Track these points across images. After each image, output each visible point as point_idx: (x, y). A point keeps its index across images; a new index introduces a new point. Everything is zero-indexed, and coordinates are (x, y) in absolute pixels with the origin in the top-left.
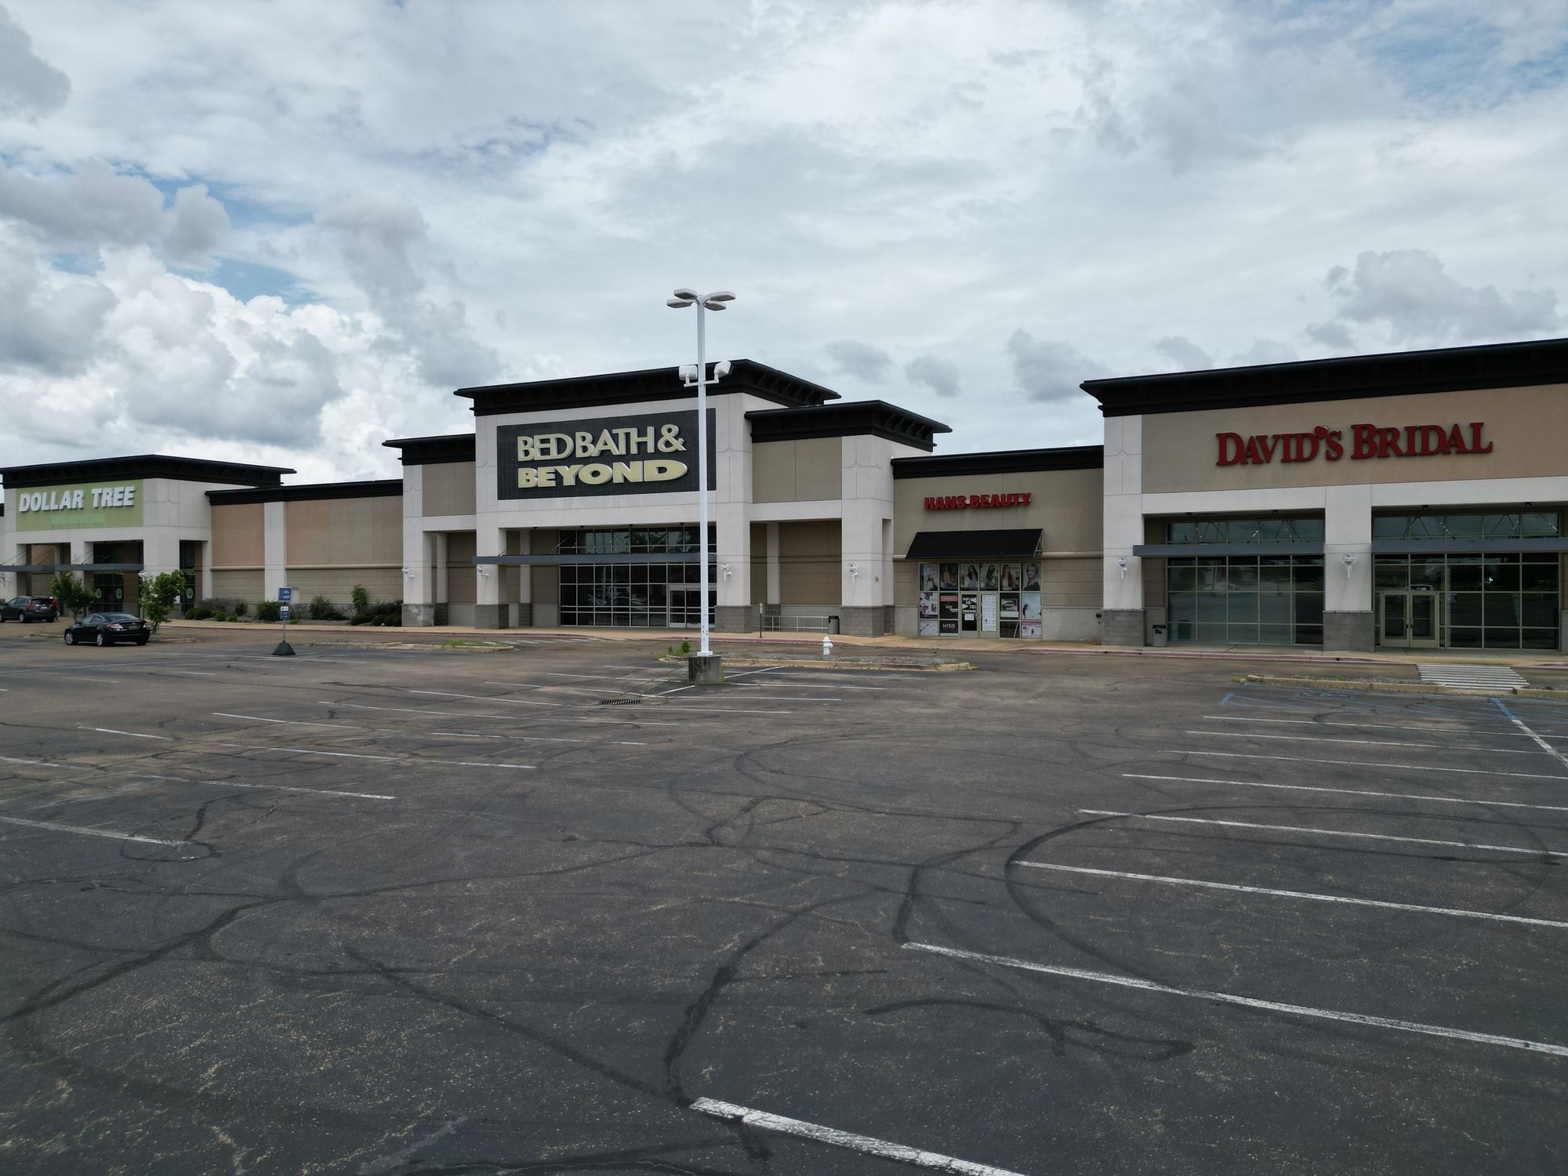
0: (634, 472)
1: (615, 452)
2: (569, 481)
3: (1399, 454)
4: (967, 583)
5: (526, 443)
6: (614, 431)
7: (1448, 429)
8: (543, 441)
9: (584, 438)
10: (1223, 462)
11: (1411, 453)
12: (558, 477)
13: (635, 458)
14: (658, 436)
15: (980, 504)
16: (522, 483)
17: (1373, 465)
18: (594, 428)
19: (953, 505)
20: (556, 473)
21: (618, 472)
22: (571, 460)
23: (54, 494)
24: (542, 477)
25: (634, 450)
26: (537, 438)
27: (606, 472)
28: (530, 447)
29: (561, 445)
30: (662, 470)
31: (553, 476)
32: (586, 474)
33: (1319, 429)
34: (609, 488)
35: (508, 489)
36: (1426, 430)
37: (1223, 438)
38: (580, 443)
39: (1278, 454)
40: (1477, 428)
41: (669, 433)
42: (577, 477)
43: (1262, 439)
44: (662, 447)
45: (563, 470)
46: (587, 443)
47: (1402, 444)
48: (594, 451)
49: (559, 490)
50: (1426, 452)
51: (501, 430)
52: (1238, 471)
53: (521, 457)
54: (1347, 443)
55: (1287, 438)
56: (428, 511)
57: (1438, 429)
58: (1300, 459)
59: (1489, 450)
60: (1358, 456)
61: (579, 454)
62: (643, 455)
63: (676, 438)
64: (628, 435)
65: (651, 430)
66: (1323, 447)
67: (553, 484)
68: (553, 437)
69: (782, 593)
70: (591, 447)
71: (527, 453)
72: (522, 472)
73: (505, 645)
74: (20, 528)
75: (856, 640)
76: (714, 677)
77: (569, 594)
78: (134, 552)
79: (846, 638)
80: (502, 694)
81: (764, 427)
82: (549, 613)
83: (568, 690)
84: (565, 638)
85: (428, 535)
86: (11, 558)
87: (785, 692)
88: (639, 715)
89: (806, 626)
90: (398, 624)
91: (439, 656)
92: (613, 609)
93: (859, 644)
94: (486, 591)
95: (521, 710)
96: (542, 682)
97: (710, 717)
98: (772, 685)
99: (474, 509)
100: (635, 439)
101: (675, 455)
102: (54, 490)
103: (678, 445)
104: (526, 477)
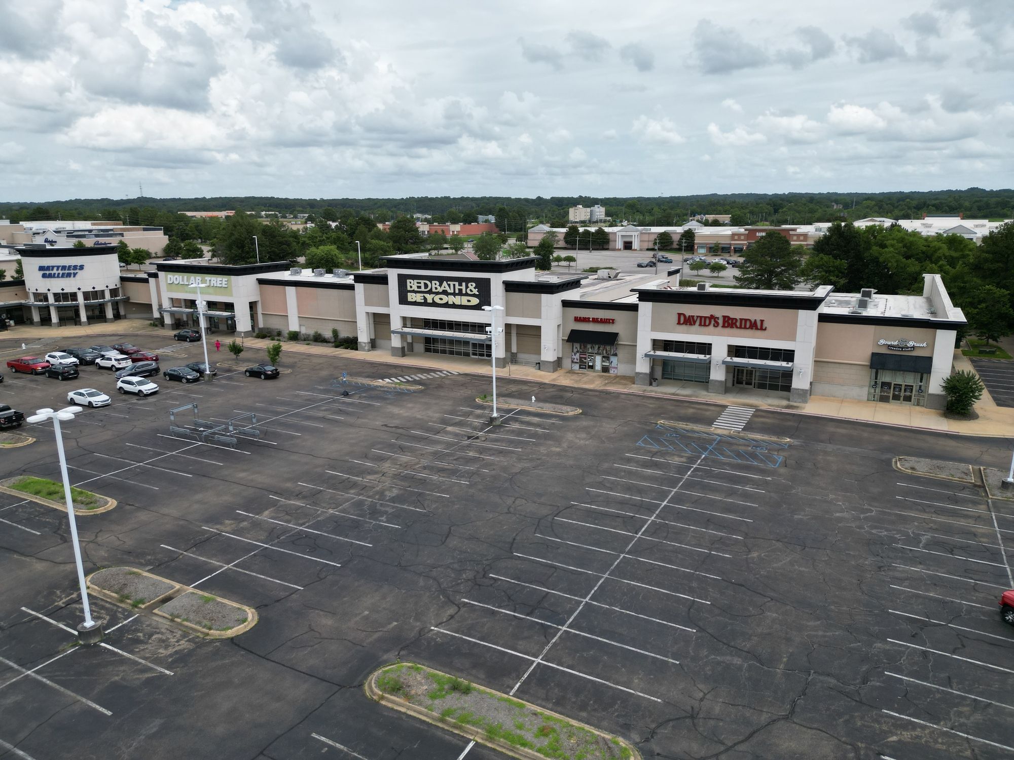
0: (457, 300)
1: (449, 291)
2: (430, 301)
3: (737, 327)
4: (590, 350)
5: (410, 283)
6: (449, 283)
7: (753, 321)
8: (418, 283)
9: (436, 284)
10: (679, 323)
11: (741, 327)
12: (425, 299)
13: (457, 294)
14: (467, 287)
15: (595, 321)
16: (410, 299)
17: (728, 330)
18: (441, 280)
19: (585, 320)
20: (424, 296)
21: (451, 299)
22: (430, 292)
23: (185, 277)
24: (419, 298)
25: (457, 291)
26: (416, 281)
27: (445, 299)
28: (412, 284)
29: (426, 286)
30: (469, 301)
31: (423, 298)
32: (437, 299)
33: (712, 315)
34: (446, 305)
35: (403, 300)
36: (746, 320)
37: (679, 315)
38: (434, 286)
39: (698, 323)
40: (762, 321)
41: (472, 286)
42: (433, 299)
43: (693, 317)
44: (469, 292)
45: (427, 296)
46: (437, 286)
47: (738, 324)
48: (440, 290)
49: (425, 304)
50: (745, 328)
51: (400, 276)
52: (684, 327)
53: (409, 288)
54: (721, 321)
55: (701, 317)
56: (367, 304)
57: (750, 320)
58: (705, 325)
59: (765, 329)
60: (723, 326)
61: (434, 290)
62: (460, 293)
63: (475, 288)
64: (454, 285)
65: (464, 284)
66: (713, 322)
67: (423, 301)
68: (423, 282)
69: (517, 348)
70: (439, 287)
71: (411, 287)
72: (409, 294)
73: (415, 382)
74: (169, 290)
75: (547, 377)
76: (498, 423)
77: (428, 340)
78: (229, 307)
79: (542, 373)
80: (438, 432)
81: (510, 287)
82: (420, 347)
83: (456, 429)
84: (434, 371)
85: (367, 313)
86: (166, 305)
87: (520, 433)
88: (482, 450)
89: (527, 363)
90: (357, 349)
91: (400, 396)
92: (447, 347)
93: (547, 381)
94: (396, 342)
95: (449, 445)
96: (445, 422)
97: (501, 452)
98: (516, 426)
99: (388, 306)
100: (457, 287)
101: (474, 295)
102: (186, 276)
103: (475, 291)
104: (411, 297)
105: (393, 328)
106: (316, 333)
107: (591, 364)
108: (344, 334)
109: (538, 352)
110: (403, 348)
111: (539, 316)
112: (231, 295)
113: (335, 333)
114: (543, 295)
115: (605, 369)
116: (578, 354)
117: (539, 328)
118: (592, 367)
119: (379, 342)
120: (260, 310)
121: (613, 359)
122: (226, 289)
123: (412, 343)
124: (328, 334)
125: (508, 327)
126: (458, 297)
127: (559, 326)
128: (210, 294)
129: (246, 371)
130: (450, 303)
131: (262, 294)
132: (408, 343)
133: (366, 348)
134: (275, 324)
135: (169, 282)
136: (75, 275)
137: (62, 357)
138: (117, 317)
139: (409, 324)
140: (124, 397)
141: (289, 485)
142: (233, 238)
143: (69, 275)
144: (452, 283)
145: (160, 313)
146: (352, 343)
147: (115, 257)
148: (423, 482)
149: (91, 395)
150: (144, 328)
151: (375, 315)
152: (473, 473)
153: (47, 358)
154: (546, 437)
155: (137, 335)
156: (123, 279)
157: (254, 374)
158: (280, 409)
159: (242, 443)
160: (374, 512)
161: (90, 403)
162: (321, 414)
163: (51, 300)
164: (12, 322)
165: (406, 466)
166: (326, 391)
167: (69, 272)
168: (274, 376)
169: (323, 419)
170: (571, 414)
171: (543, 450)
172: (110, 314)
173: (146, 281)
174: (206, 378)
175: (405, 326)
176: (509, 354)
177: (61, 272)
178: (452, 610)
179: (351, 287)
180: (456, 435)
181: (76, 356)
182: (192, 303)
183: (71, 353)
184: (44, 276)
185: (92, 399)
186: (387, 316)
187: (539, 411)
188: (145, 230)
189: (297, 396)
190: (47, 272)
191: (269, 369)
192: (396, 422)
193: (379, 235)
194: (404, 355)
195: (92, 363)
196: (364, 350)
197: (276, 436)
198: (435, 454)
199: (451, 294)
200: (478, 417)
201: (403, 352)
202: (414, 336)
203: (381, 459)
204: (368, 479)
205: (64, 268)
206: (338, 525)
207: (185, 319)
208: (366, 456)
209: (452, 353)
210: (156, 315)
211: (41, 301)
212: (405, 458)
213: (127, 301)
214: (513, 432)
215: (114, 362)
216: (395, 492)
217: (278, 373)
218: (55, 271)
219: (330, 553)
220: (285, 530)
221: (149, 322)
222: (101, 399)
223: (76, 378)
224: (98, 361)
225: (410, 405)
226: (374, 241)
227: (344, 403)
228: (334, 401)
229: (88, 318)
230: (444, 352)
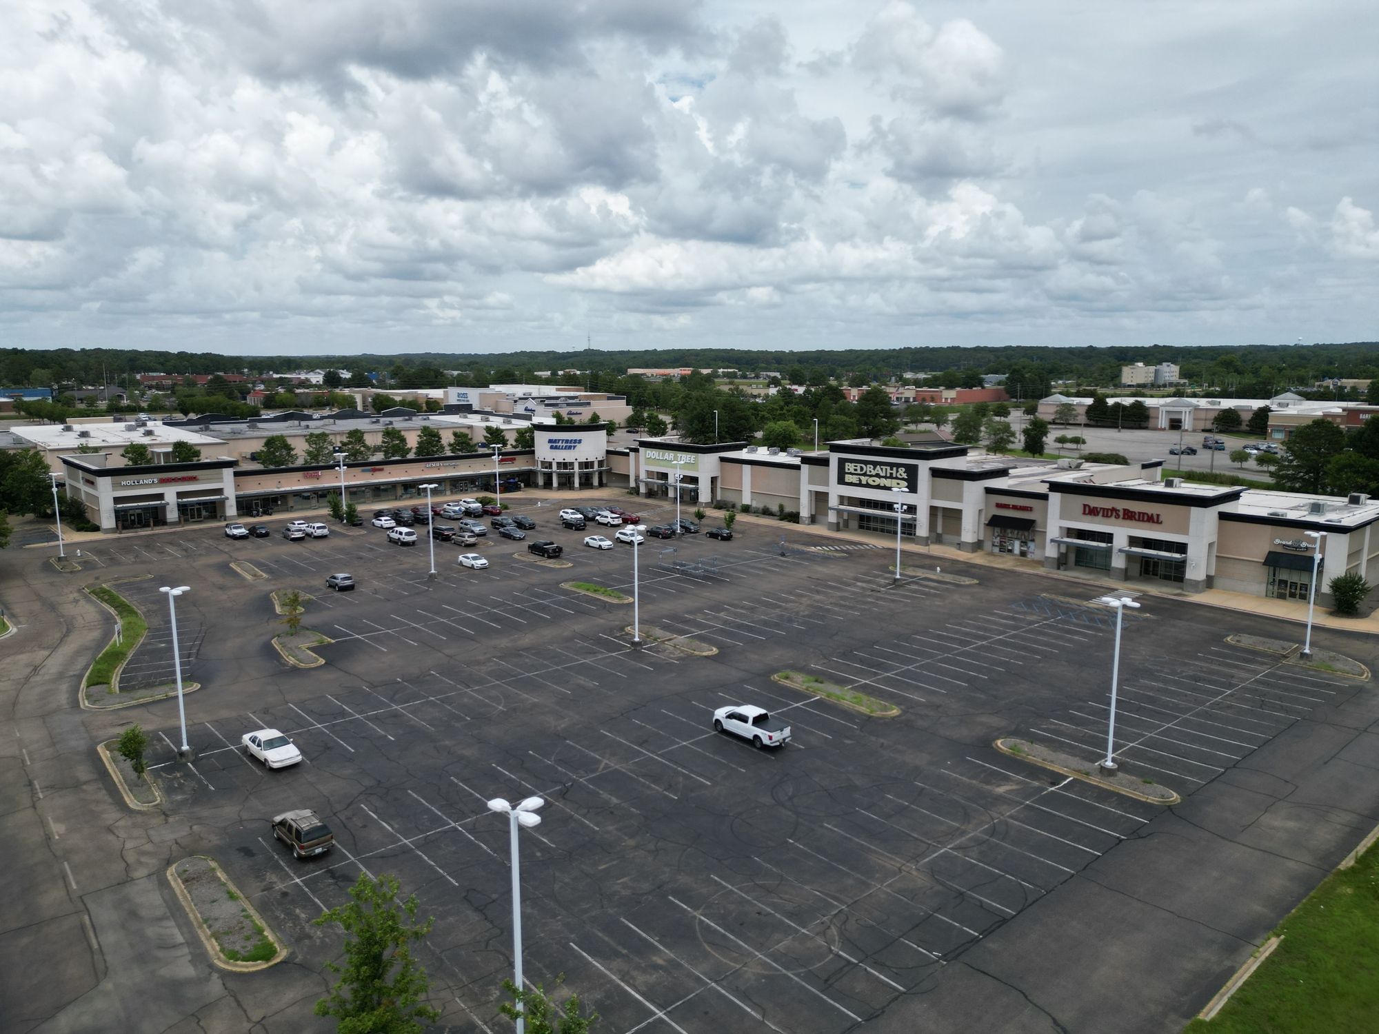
0: (888, 483)
1: (882, 474)
2: (864, 482)
3: (1136, 520)
4: (1010, 535)
5: (848, 466)
6: (881, 467)
7: (1150, 514)
8: (855, 466)
10: (1084, 513)
11: (1139, 520)
12: (860, 480)
13: (888, 478)
14: (897, 471)
15: (1015, 507)
16: (847, 480)
17: (1128, 522)
18: (875, 464)
19: (1005, 506)
20: (860, 478)
21: (883, 482)
22: (865, 475)
24: (854, 479)
25: (888, 475)
26: (853, 464)
27: (878, 481)
28: (850, 467)
29: (862, 469)
30: (898, 484)
31: (858, 479)
32: (871, 481)
33: (1113, 508)
34: (878, 487)
35: (841, 481)
36: (1144, 514)
37: (1085, 506)
38: (868, 469)
39: (1101, 514)
40: (1158, 515)
41: (902, 470)
42: (867, 481)
43: (1097, 508)
44: (899, 476)
45: (862, 478)
46: (871, 469)
47: (1137, 517)
48: (874, 473)
49: (860, 485)
50: (1143, 521)
51: (840, 459)
52: (1089, 517)
53: (847, 471)
54: (1121, 513)
55: (1104, 509)
56: (810, 483)
57: (1147, 514)
58: (1107, 516)
59: (1161, 523)
60: (1124, 518)
61: (868, 473)
62: (891, 477)
63: (904, 473)
64: (886, 469)
65: (895, 469)
66: (1114, 514)
67: (858, 482)
68: (859, 465)
69: (943, 530)
70: (872, 471)
71: (849, 469)
72: (847, 476)
73: (842, 551)
74: (647, 464)
75: (963, 556)
76: (899, 583)
77: (862, 518)
78: (694, 480)
79: (962, 553)
80: (849, 585)
81: (936, 473)
82: (854, 524)
83: (864, 585)
84: (861, 544)
85: (810, 491)
86: (643, 476)
87: (915, 591)
88: (878, 599)
89: (950, 544)
90: (798, 523)
91: (825, 559)
92: (879, 526)
93: (961, 559)
94: (832, 517)
95: (854, 593)
96: (857, 579)
97: (893, 601)
98: (914, 587)
99: (828, 486)
100: (889, 471)
101: (903, 479)
102: (662, 452)
103: (905, 476)
104: (848, 478)
105: (830, 505)
106: (765, 506)
107: (1010, 548)
108: (788, 509)
109: (959, 534)
110: (838, 524)
111: (960, 500)
112: (697, 471)
113: (781, 507)
114: (965, 482)
115: (1023, 554)
116: (998, 538)
117: (960, 511)
118: (1010, 551)
119: (819, 517)
120: (719, 485)
121: (1031, 545)
122: (695, 465)
123: (847, 520)
124: (775, 508)
126: (889, 480)
127: (980, 511)
129: (707, 533)
130: (882, 485)
131: (722, 470)
132: (844, 520)
133: (807, 522)
134: (731, 497)
135: (648, 457)
136: (575, 447)
137: (572, 513)
138: (601, 485)
139: (846, 503)
140: (620, 544)
141: (736, 602)
142: (695, 412)
143: (570, 448)
144: (884, 468)
145: (636, 483)
146: (794, 517)
147: (604, 432)
148: (828, 610)
149: (601, 540)
150: (622, 496)
151: (817, 493)
152: (865, 610)
153: (561, 513)
154: (935, 595)
155: (618, 501)
156: (608, 452)
157: (713, 536)
158: (732, 560)
159: (705, 578)
160: (790, 620)
161: (600, 546)
162: (762, 566)
163: (554, 467)
164: (522, 485)
165: (818, 601)
166: (768, 552)
167: (571, 444)
168: (728, 538)
169: (764, 569)
170: (967, 583)
171: (928, 602)
172: (596, 482)
173: (627, 454)
174: (677, 536)
175: (842, 503)
176: (934, 535)
177: (564, 445)
178: (825, 661)
179: (797, 467)
180: (863, 588)
181: (582, 513)
182: (664, 476)
183: (578, 511)
184: (552, 447)
185: (602, 543)
186: (827, 494)
187: (941, 579)
189: (746, 553)
190: (554, 445)
191: (725, 532)
192: (818, 576)
194: (838, 530)
195: (593, 519)
196: (805, 524)
197: (728, 576)
198: (842, 598)
199: (883, 477)
200: (886, 578)
201: (837, 528)
202: (849, 512)
203: (802, 596)
204: (789, 605)
205: (567, 441)
206: (766, 623)
207: (656, 489)
208: (791, 593)
209: (882, 531)
210: (632, 484)
211: (546, 468)
212: (818, 597)
213: (609, 472)
214: (910, 591)
215: (609, 520)
216: (806, 613)
217: (731, 536)
218: (560, 444)
219: (761, 633)
220: (734, 622)
221: (627, 490)
222: (607, 544)
223: (584, 529)
224: (598, 518)
225: (833, 566)
226: (836, 417)
227: (781, 560)
228: (773, 559)
230: (875, 529)
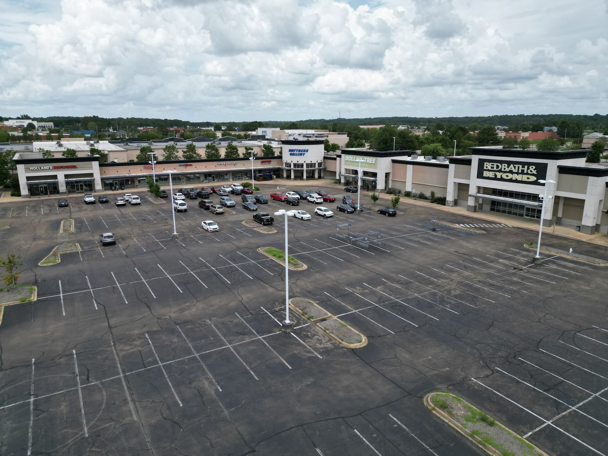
0: (519, 177)
1: (514, 171)
2: (499, 177)
5: (487, 164)
6: (515, 165)
8: (492, 165)
9: (505, 166)
12: (496, 175)
13: (520, 174)
14: (528, 169)
16: (484, 175)
18: (509, 163)
20: (495, 174)
21: (515, 177)
22: (500, 171)
23: (354, 157)
24: (491, 175)
25: (520, 171)
26: (491, 163)
27: (510, 176)
28: (488, 166)
29: (498, 167)
30: (528, 178)
31: (494, 175)
32: (504, 176)
34: (511, 180)
35: (480, 175)
38: (503, 167)
41: (532, 168)
42: (501, 176)
44: (529, 172)
45: (497, 174)
46: (505, 167)
48: (507, 170)
49: (495, 179)
51: (480, 160)
53: (485, 168)
61: (503, 170)
62: (523, 173)
63: (534, 170)
64: (519, 167)
65: (526, 167)
67: (494, 177)
68: (495, 164)
69: (563, 214)
70: (507, 168)
71: (487, 167)
72: (485, 172)
73: (481, 228)
74: (346, 164)
76: (539, 262)
77: (494, 203)
78: (375, 175)
79: (582, 234)
80: (492, 261)
81: (562, 170)
82: (487, 207)
83: (506, 262)
84: (495, 223)
85: (455, 183)
86: (343, 172)
87: (556, 272)
88: (524, 278)
90: (445, 205)
91: (469, 235)
92: (507, 209)
93: (584, 240)
94: (471, 202)
95: (499, 271)
96: (498, 256)
97: (539, 282)
98: (554, 267)
99: (469, 179)
100: (521, 168)
101: (533, 175)
103: (535, 172)
104: (486, 174)
105: (470, 193)
106: (421, 193)
108: (438, 195)
109: (580, 218)
110: (475, 207)
111: (584, 192)
112: (377, 169)
113: (433, 194)
114: (590, 177)
117: (583, 201)
119: (460, 202)
120: (391, 178)
122: (374, 165)
123: (482, 204)
124: (428, 194)
125: (557, 198)
126: (520, 176)
127: (601, 201)
128: (365, 167)
129: (378, 210)
130: (514, 179)
131: (393, 168)
132: (479, 204)
133: (451, 205)
134: (398, 186)
135: (346, 160)
136: (304, 154)
137: (293, 194)
138: (320, 177)
139: (481, 191)
140: (317, 217)
143: (301, 154)
144: (517, 166)
145: (340, 176)
146: (442, 201)
147: (322, 146)
148: (478, 290)
149: (303, 214)
150: (331, 184)
151: (459, 184)
152: (515, 292)
153: (287, 194)
154: (577, 278)
155: (327, 187)
156: (325, 158)
157: (383, 212)
158: (394, 233)
159: (371, 248)
160: (443, 301)
161: (302, 217)
162: (417, 239)
163: (292, 167)
164: (275, 177)
165: (467, 278)
166: (422, 227)
167: (301, 153)
168: (393, 215)
169: (418, 242)
170: (602, 265)
171: (573, 286)
172: (316, 176)
173: (335, 159)
174: (357, 212)
175: (479, 192)
176: (555, 218)
177: (298, 153)
178: (488, 372)
179: (447, 166)
180: (505, 265)
181: (299, 195)
182: (356, 172)
183: (297, 193)
184: (291, 154)
186: (468, 186)
187: (575, 259)
188: (338, 134)
189: (405, 227)
190: (292, 153)
191: (391, 210)
192: (464, 251)
193: (470, 138)
194: (475, 211)
195: (305, 199)
196: (449, 206)
197: (390, 247)
198: (488, 275)
199: (515, 173)
200: (524, 256)
201: (475, 209)
202: (484, 199)
203: (452, 271)
204: (441, 281)
205: (300, 151)
207: (351, 180)
208: (441, 268)
209: (510, 213)
210: (338, 177)
211: (288, 167)
212: (467, 273)
213: (325, 169)
214: (550, 270)
215: (315, 199)
216: (458, 292)
217: (396, 214)
218: (296, 152)
219: (413, 317)
221: (334, 181)
222: (307, 216)
223: (298, 205)
224: (308, 198)
225: (475, 242)
226: (466, 141)
227: (432, 235)
228: (426, 233)
229: (307, 177)
230: (504, 212)
